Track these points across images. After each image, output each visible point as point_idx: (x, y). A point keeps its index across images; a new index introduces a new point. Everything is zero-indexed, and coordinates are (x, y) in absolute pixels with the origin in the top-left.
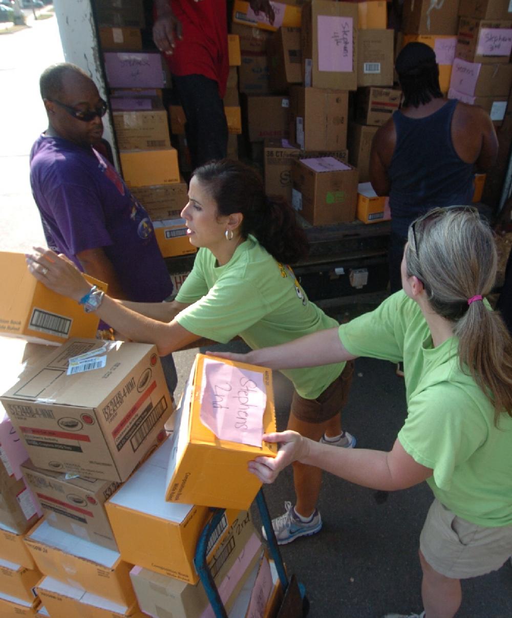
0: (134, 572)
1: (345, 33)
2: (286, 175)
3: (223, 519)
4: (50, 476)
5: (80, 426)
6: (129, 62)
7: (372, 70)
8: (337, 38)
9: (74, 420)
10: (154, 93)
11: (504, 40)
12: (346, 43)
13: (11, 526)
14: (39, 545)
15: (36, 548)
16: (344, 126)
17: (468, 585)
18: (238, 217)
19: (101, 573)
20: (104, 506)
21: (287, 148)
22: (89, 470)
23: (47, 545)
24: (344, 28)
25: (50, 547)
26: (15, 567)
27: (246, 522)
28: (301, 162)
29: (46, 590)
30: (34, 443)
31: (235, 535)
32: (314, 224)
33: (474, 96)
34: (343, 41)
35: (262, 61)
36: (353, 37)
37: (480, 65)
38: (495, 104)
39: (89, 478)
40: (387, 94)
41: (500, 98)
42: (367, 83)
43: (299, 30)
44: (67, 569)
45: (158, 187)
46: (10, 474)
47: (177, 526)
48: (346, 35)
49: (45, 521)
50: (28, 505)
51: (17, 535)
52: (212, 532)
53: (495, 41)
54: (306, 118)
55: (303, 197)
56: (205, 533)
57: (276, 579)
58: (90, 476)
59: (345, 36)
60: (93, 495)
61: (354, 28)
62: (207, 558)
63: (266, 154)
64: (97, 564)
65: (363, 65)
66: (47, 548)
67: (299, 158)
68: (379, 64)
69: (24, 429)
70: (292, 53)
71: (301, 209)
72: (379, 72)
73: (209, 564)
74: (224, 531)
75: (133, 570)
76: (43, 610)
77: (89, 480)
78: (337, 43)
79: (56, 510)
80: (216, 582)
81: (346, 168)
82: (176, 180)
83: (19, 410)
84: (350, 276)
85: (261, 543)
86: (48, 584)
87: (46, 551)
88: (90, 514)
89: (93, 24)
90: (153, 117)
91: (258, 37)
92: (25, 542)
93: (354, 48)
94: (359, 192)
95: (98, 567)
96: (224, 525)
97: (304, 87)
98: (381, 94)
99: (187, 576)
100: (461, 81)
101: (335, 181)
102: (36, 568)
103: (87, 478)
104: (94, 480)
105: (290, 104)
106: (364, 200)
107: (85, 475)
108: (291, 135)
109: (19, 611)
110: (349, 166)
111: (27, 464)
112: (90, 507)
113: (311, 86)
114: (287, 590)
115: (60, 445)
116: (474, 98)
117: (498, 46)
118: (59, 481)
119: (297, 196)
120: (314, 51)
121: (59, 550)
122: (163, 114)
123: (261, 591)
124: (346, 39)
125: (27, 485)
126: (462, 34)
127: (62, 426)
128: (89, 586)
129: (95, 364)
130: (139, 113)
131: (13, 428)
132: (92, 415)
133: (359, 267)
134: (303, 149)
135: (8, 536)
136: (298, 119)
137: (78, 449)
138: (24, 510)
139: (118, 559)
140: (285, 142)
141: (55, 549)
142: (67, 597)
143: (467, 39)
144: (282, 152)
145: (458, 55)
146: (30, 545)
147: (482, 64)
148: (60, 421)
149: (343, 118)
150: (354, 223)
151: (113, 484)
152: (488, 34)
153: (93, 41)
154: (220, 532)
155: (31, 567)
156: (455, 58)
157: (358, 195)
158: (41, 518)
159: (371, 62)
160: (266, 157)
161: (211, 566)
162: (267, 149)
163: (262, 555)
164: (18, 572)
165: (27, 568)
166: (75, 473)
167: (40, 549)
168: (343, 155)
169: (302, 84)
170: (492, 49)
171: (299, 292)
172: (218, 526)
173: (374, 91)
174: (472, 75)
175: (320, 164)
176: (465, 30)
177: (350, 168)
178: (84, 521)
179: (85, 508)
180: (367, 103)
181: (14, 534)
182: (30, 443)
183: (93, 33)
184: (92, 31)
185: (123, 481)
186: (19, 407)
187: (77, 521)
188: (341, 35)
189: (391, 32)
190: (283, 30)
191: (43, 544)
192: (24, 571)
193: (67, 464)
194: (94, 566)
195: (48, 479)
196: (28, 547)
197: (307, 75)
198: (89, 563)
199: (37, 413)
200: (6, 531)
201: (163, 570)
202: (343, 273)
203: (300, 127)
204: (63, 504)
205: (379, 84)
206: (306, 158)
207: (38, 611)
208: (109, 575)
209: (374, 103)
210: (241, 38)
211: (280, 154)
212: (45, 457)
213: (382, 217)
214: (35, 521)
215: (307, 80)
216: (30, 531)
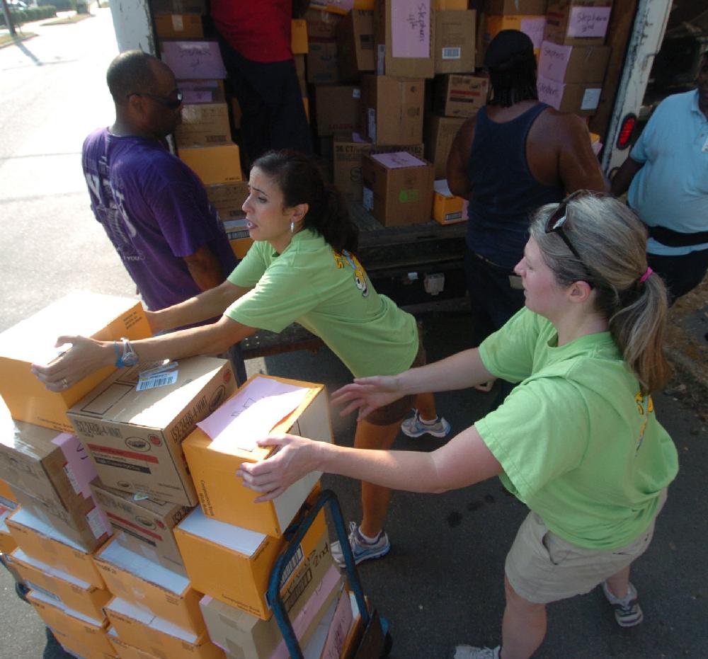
0: (204, 602)
1: (421, 15)
2: (357, 172)
3: (299, 551)
4: (120, 496)
5: (147, 447)
6: (188, 51)
7: (451, 55)
8: (413, 21)
9: (141, 440)
10: (215, 84)
11: (598, 19)
12: (422, 26)
13: (80, 543)
14: (108, 566)
15: (105, 568)
16: (420, 119)
17: (553, 609)
18: (303, 208)
19: (170, 600)
20: (172, 532)
21: (358, 142)
22: (157, 493)
23: (117, 567)
24: (420, 9)
25: (119, 568)
26: (85, 585)
27: (324, 553)
28: (372, 158)
29: (116, 612)
30: (102, 461)
31: (312, 567)
32: (387, 226)
33: (564, 82)
34: (419, 24)
35: (331, 48)
36: (431, 20)
37: (571, 48)
38: (587, 90)
39: (158, 500)
40: (468, 82)
41: (593, 85)
42: (445, 70)
43: (372, 13)
44: (136, 592)
45: (218, 185)
46: (78, 493)
47: (246, 559)
48: (423, 17)
49: (115, 541)
50: (97, 524)
51: (86, 554)
52: (286, 565)
53: (589, 20)
54: (378, 109)
55: (374, 196)
56: (279, 564)
57: (356, 613)
58: (159, 498)
59: (422, 19)
60: (161, 519)
61: (431, 10)
62: (281, 591)
63: (335, 149)
64: (165, 590)
65: (441, 51)
66: (117, 570)
67: (370, 154)
68: (459, 49)
69: (92, 447)
70: (364, 39)
71: (372, 208)
72: (459, 57)
73: (283, 597)
74: (300, 564)
75: (203, 599)
76: (112, 631)
77: (158, 502)
78: (413, 26)
79: (126, 531)
80: (291, 616)
81: (422, 163)
82: (238, 178)
83: (86, 427)
84: (425, 281)
85: (340, 576)
86: (117, 606)
87: (115, 572)
88: (160, 538)
89: (148, 11)
90: (213, 110)
91: (328, 22)
92: (95, 561)
93: (431, 31)
94: (436, 190)
95: (167, 593)
96: (300, 557)
97: (377, 75)
98: (460, 81)
99: (258, 611)
100: (551, 65)
101: (409, 177)
102: (106, 589)
103: (154, 500)
104: (162, 503)
105: (362, 94)
106: (441, 199)
107: (154, 497)
108: (362, 128)
109: (88, 630)
110: (424, 161)
111: (96, 482)
112: (159, 531)
113: (384, 73)
114: (368, 626)
115: (128, 464)
116: (564, 85)
117: (592, 27)
118: (127, 502)
119: (369, 195)
120: (387, 37)
121: (128, 572)
122: (223, 107)
123: (340, 627)
124: (423, 21)
125: (96, 504)
126: (551, 14)
127: (130, 446)
128: (158, 612)
129: (165, 379)
130: (198, 107)
131: (80, 444)
132: (160, 436)
133: (435, 270)
134: (375, 143)
135: (77, 554)
136: (370, 110)
137: (147, 470)
138: (93, 529)
139: (188, 586)
140: (355, 136)
141: (125, 570)
142: (136, 621)
143: (557, 19)
144: (352, 147)
145: (547, 37)
146: (100, 565)
147: (574, 47)
148: (128, 441)
149: (418, 109)
150: (429, 223)
151: (183, 508)
152: (580, 13)
153: (149, 28)
154: (295, 564)
155: (101, 587)
156: (544, 39)
157: (434, 194)
158: (111, 537)
159: (450, 46)
160: (335, 153)
161: (284, 600)
162: (336, 144)
163: (341, 588)
164: (87, 590)
165: (98, 587)
166: (144, 494)
167: (109, 569)
168: (418, 149)
169: (374, 72)
170: (585, 29)
171: (359, 282)
172: (293, 558)
173: (454, 78)
174: (562, 59)
175: (394, 160)
176: (554, 9)
177: (425, 164)
178: (153, 544)
179: (153, 532)
180: (445, 91)
181: (83, 552)
182: (98, 460)
183: (148, 21)
184: (147, 19)
185: (193, 506)
186: (86, 423)
187: (145, 543)
188: (417, 18)
189: (473, 13)
190: (354, 14)
191: (112, 564)
192: (94, 590)
193: (136, 485)
194: (162, 591)
195: (118, 499)
196: (98, 567)
197: (380, 63)
198: (158, 589)
199: (104, 431)
200: (76, 549)
201: (234, 603)
202: (417, 278)
203: (372, 119)
204: (131, 525)
205: (458, 71)
206: (378, 153)
207: (107, 632)
208: (178, 603)
209: (452, 92)
210: (309, 24)
211: (350, 149)
212: (114, 476)
213: (461, 217)
214: (105, 540)
215: (380, 68)
216: (100, 550)
